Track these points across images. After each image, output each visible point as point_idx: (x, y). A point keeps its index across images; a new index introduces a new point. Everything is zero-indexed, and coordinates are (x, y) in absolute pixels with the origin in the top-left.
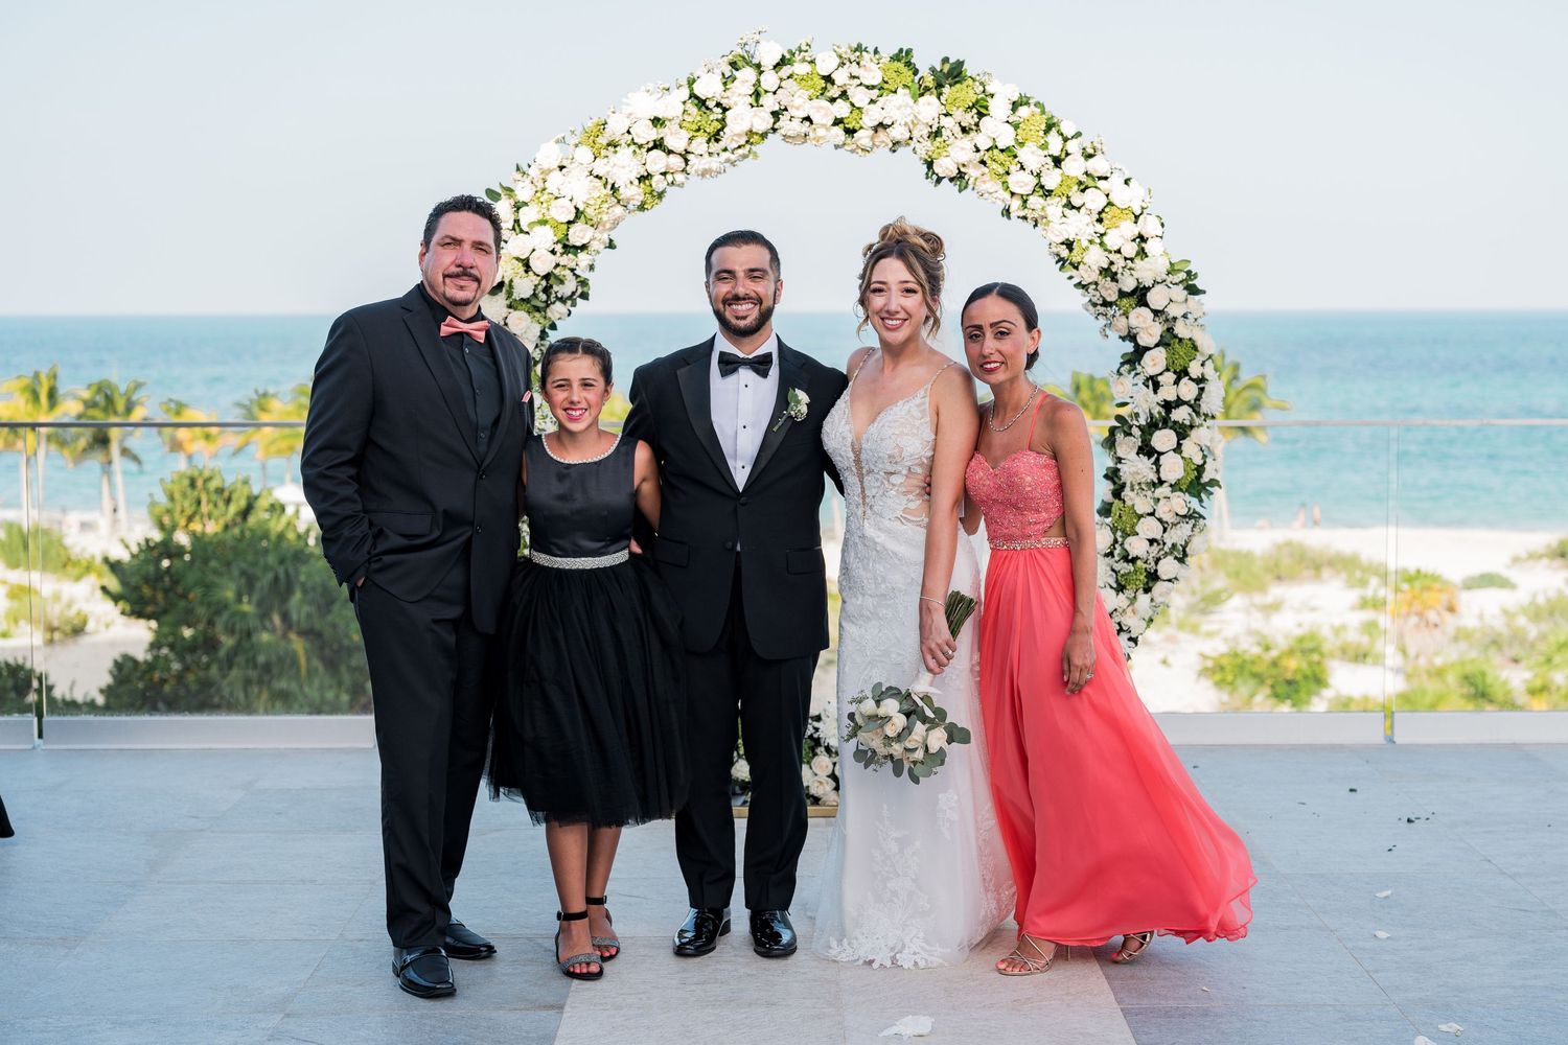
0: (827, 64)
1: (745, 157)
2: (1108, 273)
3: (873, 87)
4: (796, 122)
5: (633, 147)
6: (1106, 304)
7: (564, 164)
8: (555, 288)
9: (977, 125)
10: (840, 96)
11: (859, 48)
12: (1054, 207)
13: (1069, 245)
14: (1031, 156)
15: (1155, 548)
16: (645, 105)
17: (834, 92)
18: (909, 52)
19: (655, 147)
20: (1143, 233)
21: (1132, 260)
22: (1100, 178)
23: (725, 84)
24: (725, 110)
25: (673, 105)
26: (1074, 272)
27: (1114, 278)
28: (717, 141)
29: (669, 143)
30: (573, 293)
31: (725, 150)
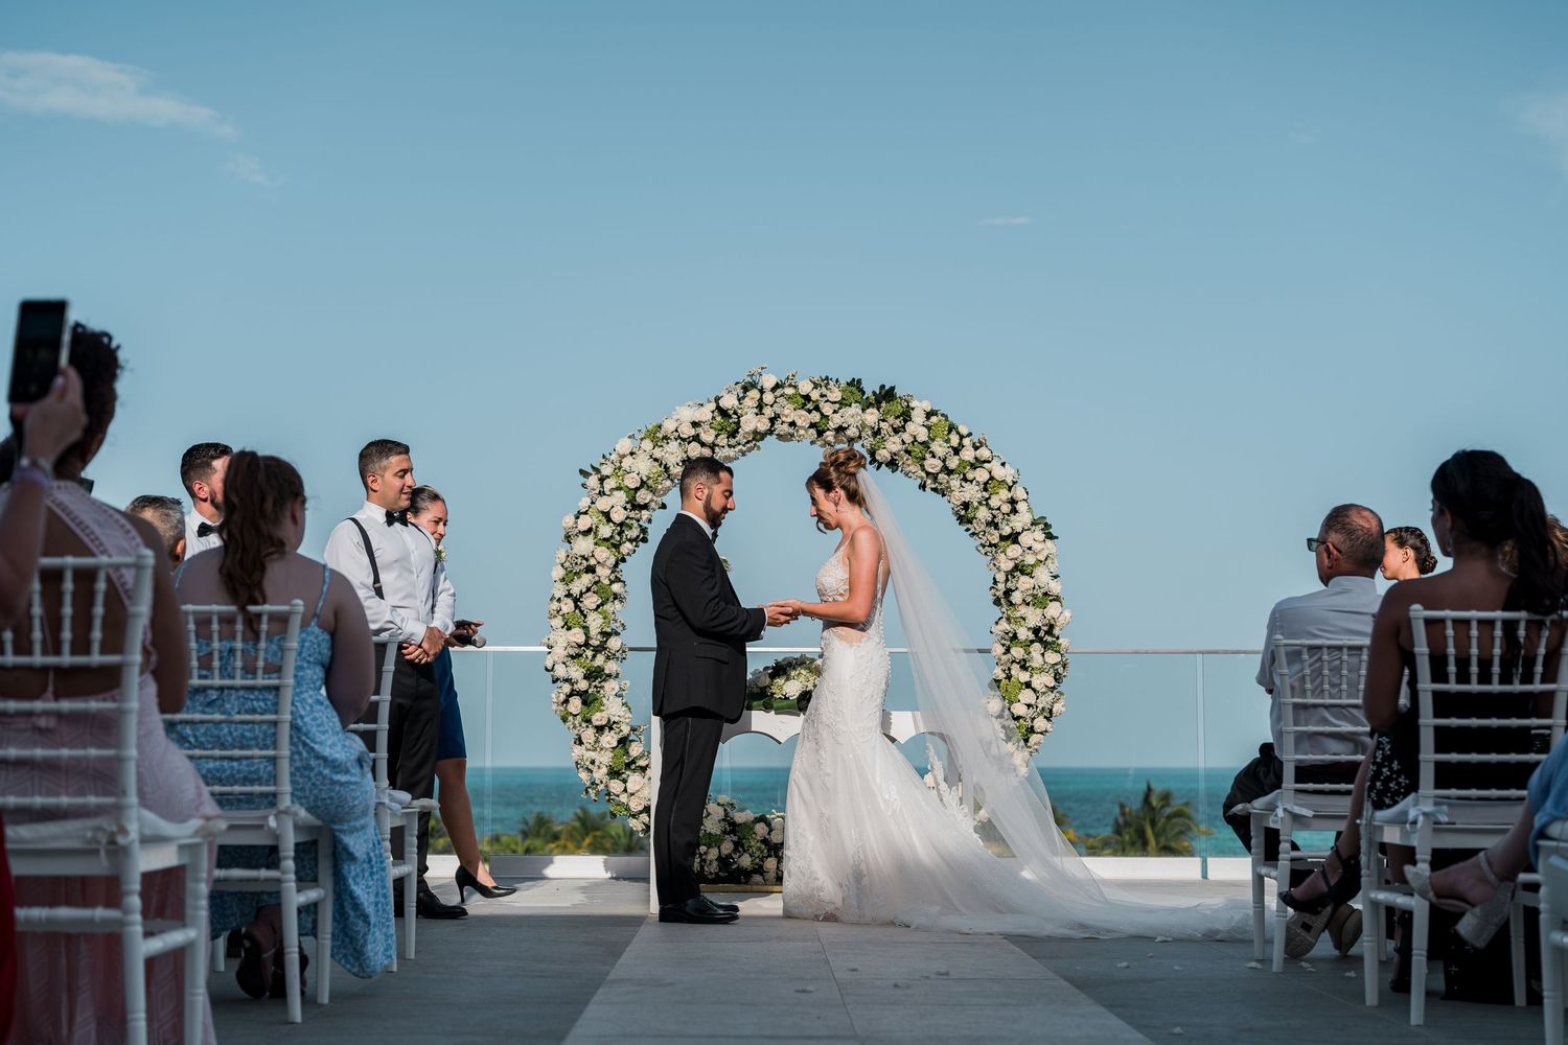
0: (805, 387)
1: (750, 450)
2: (993, 524)
3: (835, 403)
4: (785, 427)
5: (679, 441)
6: (991, 545)
7: (635, 450)
8: (626, 532)
9: (903, 427)
10: (814, 409)
11: (827, 378)
12: (955, 482)
13: (966, 505)
14: (939, 447)
15: (1031, 710)
16: (687, 414)
17: (810, 406)
18: (859, 381)
19: (694, 440)
20: (1015, 496)
21: (1008, 515)
22: (985, 461)
23: (739, 400)
24: (739, 417)
25: (705, 414)
26: (969, 526)
27: (996, 527)
28: (734, 437)
29: (705, 437)
30: (638, 536)
31: (739, 444)
